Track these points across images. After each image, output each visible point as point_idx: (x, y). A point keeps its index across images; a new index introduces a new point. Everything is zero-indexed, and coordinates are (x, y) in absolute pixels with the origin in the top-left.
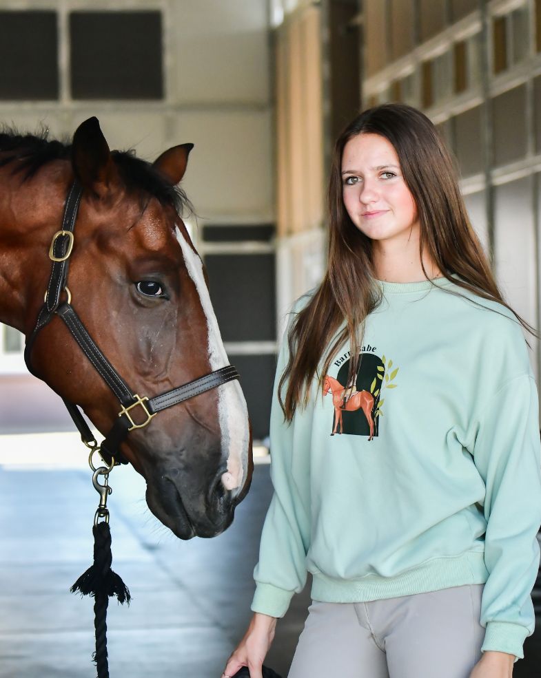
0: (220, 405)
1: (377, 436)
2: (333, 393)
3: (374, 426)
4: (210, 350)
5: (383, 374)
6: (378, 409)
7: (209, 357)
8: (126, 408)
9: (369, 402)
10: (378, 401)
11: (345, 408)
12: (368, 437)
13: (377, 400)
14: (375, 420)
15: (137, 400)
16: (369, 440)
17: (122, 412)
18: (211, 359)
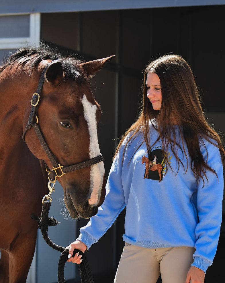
4: (90, 149)
15: (59, 166)
17: (53, 169)
18: (90, 153)
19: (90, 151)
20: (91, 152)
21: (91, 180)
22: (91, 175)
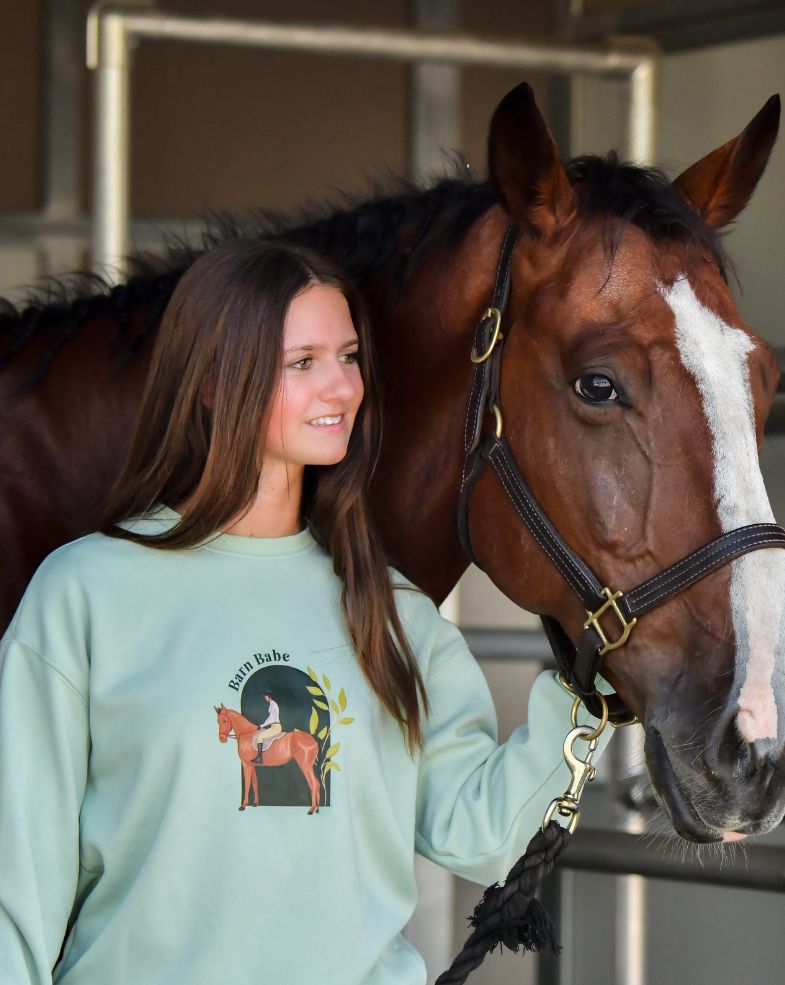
0: (734, 589)
1: (328, 805)
2: (238, 737)
3: (321, 790)
4: (717, 493)
5: (323, 699)
6: (329, 760)
7: (716, 507)
8: (594, 613)
9: (308, 749)
10: (328, 745)
11: (261, 762)
12: (308, 809)
13: (324, 745)
14: (323, 777)
15: (606, 598)
16: (310, 813)
17: (589, 622)
18: (719, 510)
19: (719, 501)
20: (723, 503)
21: (736, 627)
22: (734, 607)
